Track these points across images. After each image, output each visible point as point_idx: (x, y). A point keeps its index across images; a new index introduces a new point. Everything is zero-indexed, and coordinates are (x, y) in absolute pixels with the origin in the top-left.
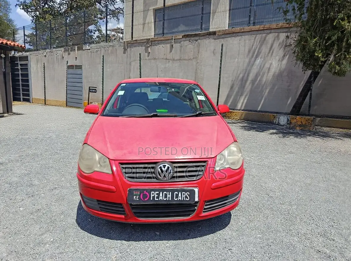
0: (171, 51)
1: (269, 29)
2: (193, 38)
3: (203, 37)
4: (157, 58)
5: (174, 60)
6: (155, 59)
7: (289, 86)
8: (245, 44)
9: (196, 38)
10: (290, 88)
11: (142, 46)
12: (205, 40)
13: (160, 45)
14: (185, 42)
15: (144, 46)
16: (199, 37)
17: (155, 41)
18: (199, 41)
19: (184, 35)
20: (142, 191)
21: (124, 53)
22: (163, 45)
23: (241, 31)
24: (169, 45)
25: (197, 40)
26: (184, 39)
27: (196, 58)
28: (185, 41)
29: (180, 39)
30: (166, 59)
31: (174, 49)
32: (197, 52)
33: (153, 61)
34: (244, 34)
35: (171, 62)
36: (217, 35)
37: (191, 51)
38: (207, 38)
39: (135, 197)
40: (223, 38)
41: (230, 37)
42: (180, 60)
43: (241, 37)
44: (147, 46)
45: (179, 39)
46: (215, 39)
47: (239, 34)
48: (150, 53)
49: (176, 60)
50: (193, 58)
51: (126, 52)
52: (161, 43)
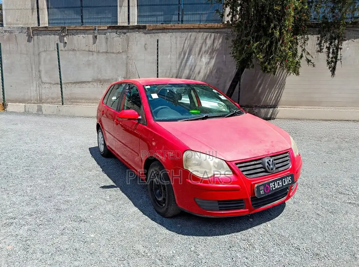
0: (94, 43)
1: (198, 28)
2: (120, 31)
3: (131, 30)
4: (76, 49)
5: (99, 52)
6: (74, 50)
7: (218, 81)
8: (176, 41)
9: (125, 31)
10: (218, 83)
11: (54, 35)
12: (134, 34)
13: (79, 35)
14: (111, 34)
15: (58, 35)
16: (127, 30)
17: (72, 30)
18: (128, 34)
19: (110, 27)
20: (264, 185)
21: (29, 41)
22: (84, 35)
23: (172, 28)
24: (92, 35)
25: (125, 33)
26: (110, 30)
27: (125, 51)
28: (111, 32)
29: (105, 30)
30: (89, 51)
31: (98, 40)
32: (126, 46)
33: (71, 52)
34: (175, 31)
35: (95, 54)
36: (147, 30)
37: (120, 44)
38: (137, 31)
39: (261, 192)
40: (154, 33)
41: (160, 33)
42: (107, 52)
43: (172, 33)
44: (62, 35)
45: (103, 30)
46: (145, 33)
47: (170, 31)
48: (66, 43)
49: (102, 53)
50: (122, 52)
51: (32, 40)
52: (81, 33)
